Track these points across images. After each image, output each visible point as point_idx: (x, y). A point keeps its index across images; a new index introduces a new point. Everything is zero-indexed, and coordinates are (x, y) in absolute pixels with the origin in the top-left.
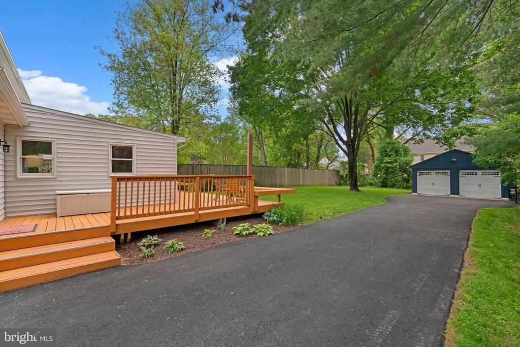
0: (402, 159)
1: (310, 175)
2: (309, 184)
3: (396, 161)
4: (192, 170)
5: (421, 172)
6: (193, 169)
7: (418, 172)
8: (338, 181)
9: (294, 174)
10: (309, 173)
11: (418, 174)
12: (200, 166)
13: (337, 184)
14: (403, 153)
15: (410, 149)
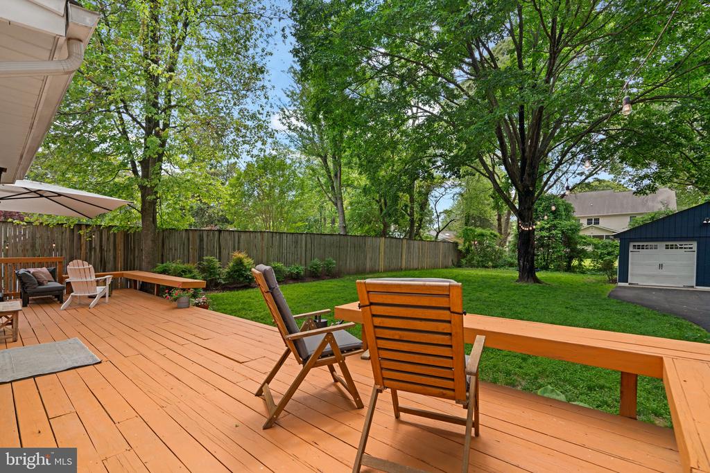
0: (564, 223)
1: (417, 250)
2: (416, 266)
3: (555, 227)
4: (198, 241)
5: (637, 244)
6: (201, 240)
7: (632, 244)
8: (455, 260)
9: (394, 249)
10: (416, 246)
11: (631, 249)
12: (217, 233)
13: (453, 264)
14: (563, 213)
15: (572, 208)
